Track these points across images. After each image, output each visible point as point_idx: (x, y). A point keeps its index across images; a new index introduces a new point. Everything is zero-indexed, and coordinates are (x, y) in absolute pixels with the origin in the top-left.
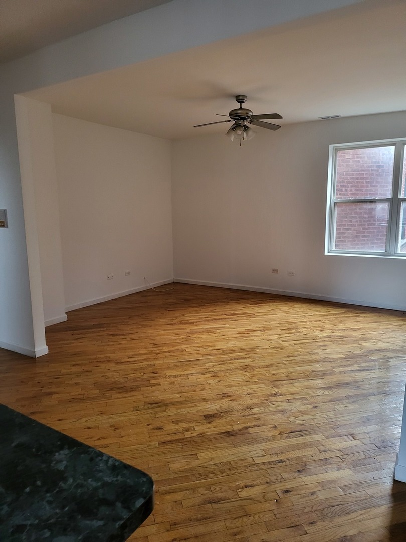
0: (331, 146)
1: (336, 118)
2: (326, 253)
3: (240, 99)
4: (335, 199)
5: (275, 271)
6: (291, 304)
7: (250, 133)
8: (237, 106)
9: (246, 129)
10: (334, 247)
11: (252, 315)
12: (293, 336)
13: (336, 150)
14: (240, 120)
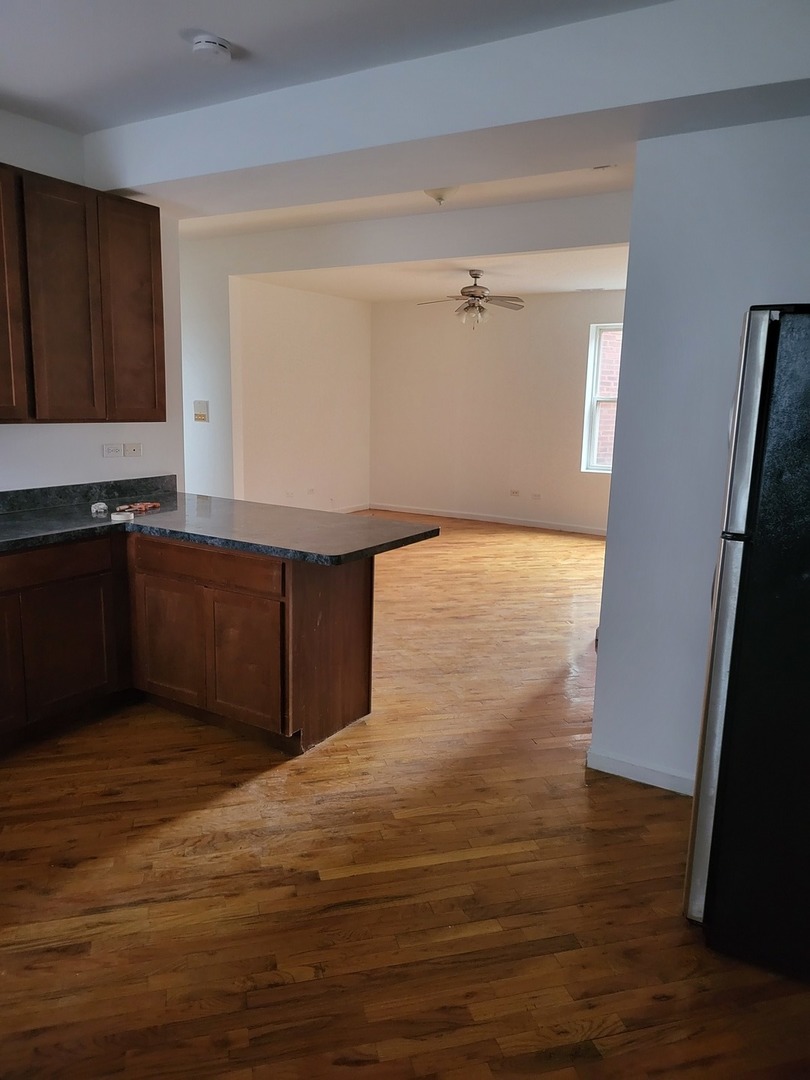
0: (593, 327)
1: (600, 291)
2: (583, 469)
3: (475, 275)
4: (598, 396)
5: (515, 493)
6: (534, 535)
7: (486, 315)
8: (471, 281)
9: (481, 309)
10: (594, 463)
11: (483, 544)
12: (529, 563)
13: (601, 330)
14: (473, 298)
